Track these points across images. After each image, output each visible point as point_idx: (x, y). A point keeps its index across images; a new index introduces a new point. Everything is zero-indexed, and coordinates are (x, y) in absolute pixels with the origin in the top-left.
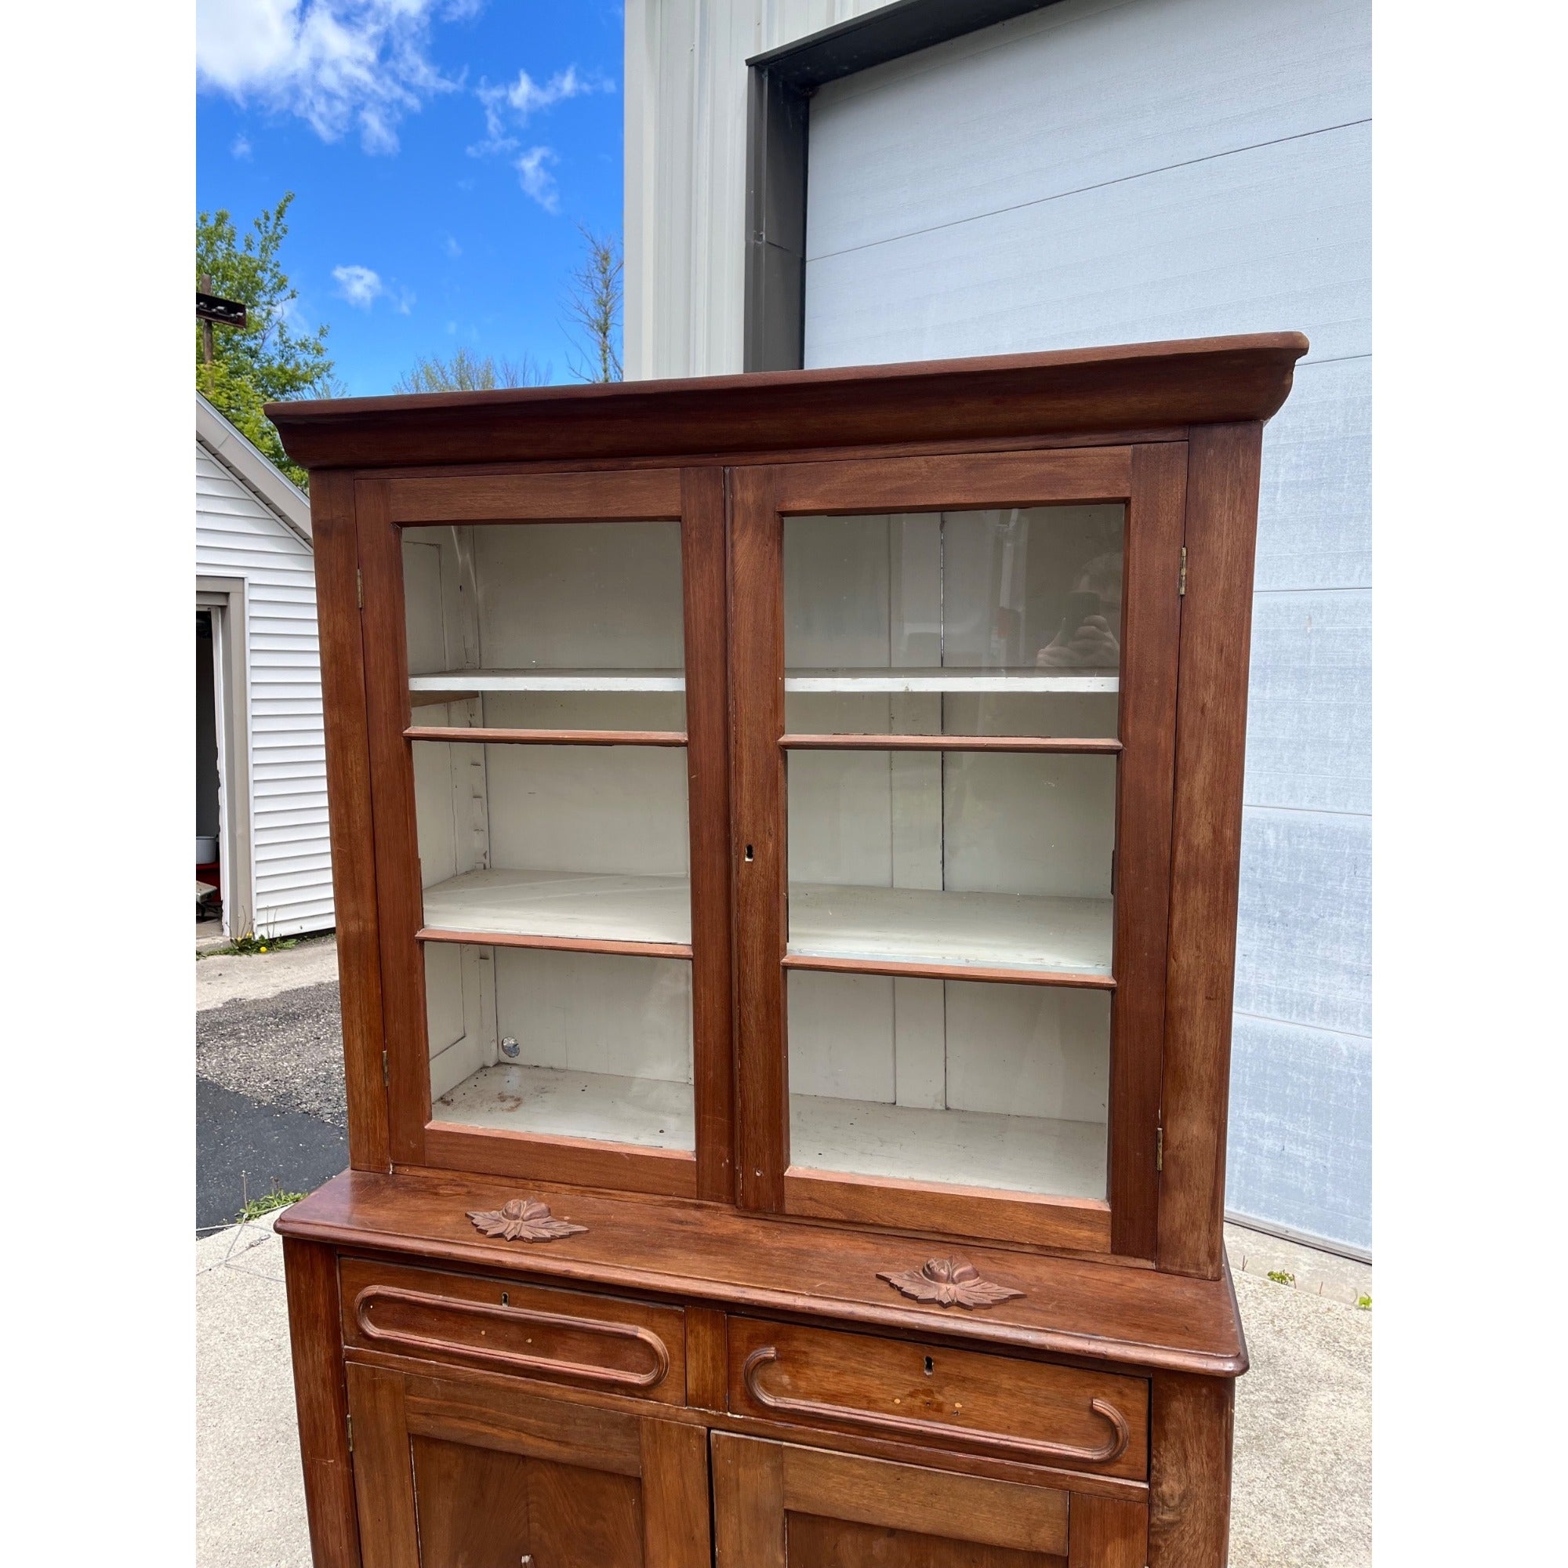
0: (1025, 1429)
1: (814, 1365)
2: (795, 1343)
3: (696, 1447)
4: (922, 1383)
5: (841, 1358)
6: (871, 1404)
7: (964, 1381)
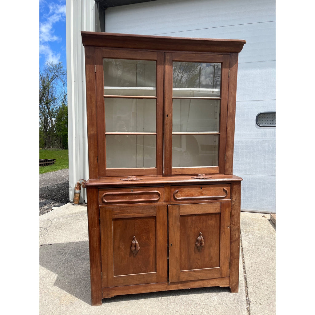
0: (215, 195)
1: (184, 191)
2: (182, 189)
3: (166, 209)
4: (200, 191)
5: (188, 189)
6: (193, 196)
7: (206, 189)
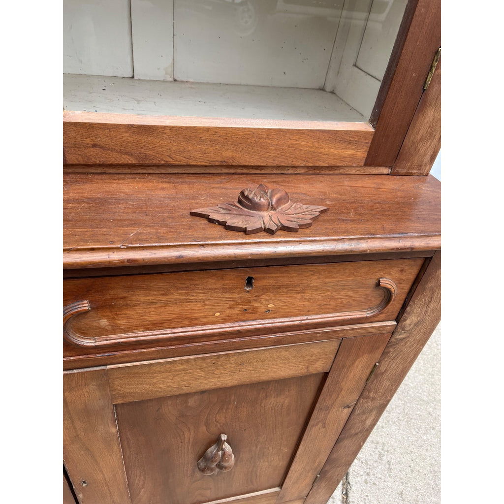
1: (134, 305)
2: (112, 292)
4: (241, 297)
5: (163, 295)
6: (193, 321)
7: (279, 288)
